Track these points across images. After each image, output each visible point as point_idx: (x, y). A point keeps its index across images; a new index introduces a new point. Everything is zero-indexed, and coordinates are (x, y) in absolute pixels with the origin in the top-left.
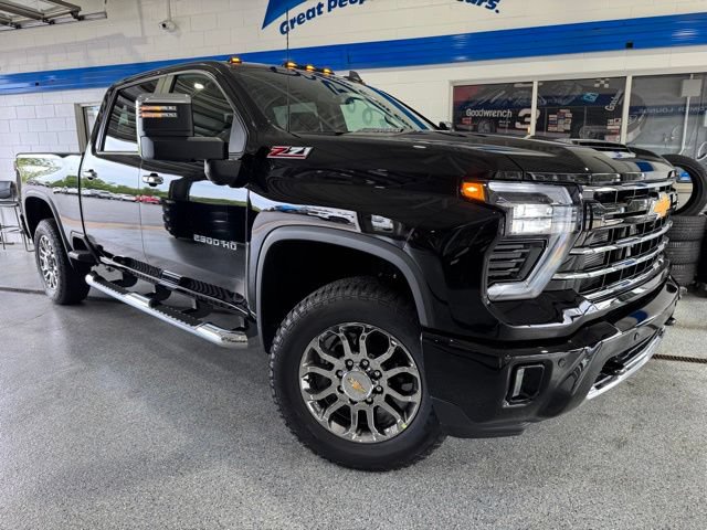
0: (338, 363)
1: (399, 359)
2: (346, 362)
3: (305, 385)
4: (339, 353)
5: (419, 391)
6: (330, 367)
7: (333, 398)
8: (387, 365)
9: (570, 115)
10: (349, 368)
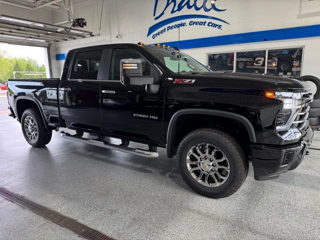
0: (202, 156)
1: (224, 163)
2: (205, 156)
3: (188, 158)
4: (203, 152)
5: (228, 177)
6: (199, 155)
7: (196, 166)
8: (220, 164)
9: (277, 60)
10: (206, 159)
